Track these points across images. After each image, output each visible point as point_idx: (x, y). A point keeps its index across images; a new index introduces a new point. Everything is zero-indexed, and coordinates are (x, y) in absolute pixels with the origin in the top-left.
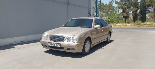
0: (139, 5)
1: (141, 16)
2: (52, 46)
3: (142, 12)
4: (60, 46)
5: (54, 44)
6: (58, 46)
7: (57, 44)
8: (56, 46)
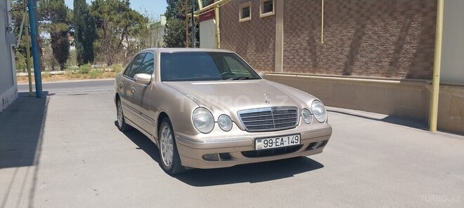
0: (71, 16)
1: (82, 48)
2: (274, 146)
3: (83, 37)
4: (299, 143)
5: (279, 141)
6: (292, 144)
7: (291, 137)
8: (286, 144)
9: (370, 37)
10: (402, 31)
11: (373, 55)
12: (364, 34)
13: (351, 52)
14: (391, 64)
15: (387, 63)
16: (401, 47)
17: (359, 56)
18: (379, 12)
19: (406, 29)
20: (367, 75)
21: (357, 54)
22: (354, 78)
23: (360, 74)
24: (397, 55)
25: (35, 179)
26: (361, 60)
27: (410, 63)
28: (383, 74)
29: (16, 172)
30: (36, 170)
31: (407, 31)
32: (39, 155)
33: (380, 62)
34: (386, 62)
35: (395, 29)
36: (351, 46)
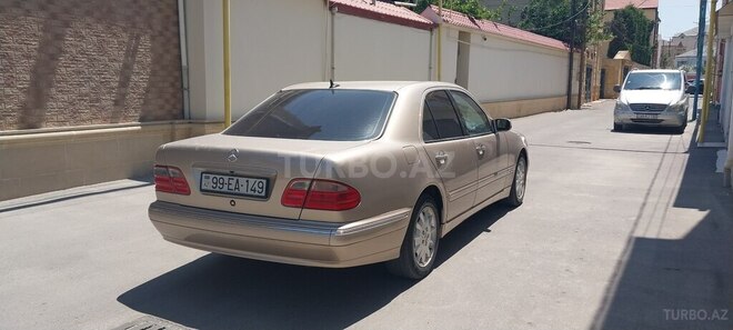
9: (74, 59)
10: (127, 56)
11: (84, 90)
12: (61, 51)
13: (35, 83)
14: (116, 103)
15: (109, 103)
16: (128, 79)
17: (53, 90)
18: (89, 20)
19: (132, 53)
20: (76, 123)
21: (50, 86)
22: (48, 132)
23: (63, 123)
24: (123, 90)
25: (636, 224)
26: (58, 98)
27: (142, 101)
28: (105, 120)
29: (659, 233)
30: (633, 232)
31: (133, 56)
32: (625, 252)
33: (98, 100)
34: (107, 101)
35: (116, 51)
36: (34, 72)
